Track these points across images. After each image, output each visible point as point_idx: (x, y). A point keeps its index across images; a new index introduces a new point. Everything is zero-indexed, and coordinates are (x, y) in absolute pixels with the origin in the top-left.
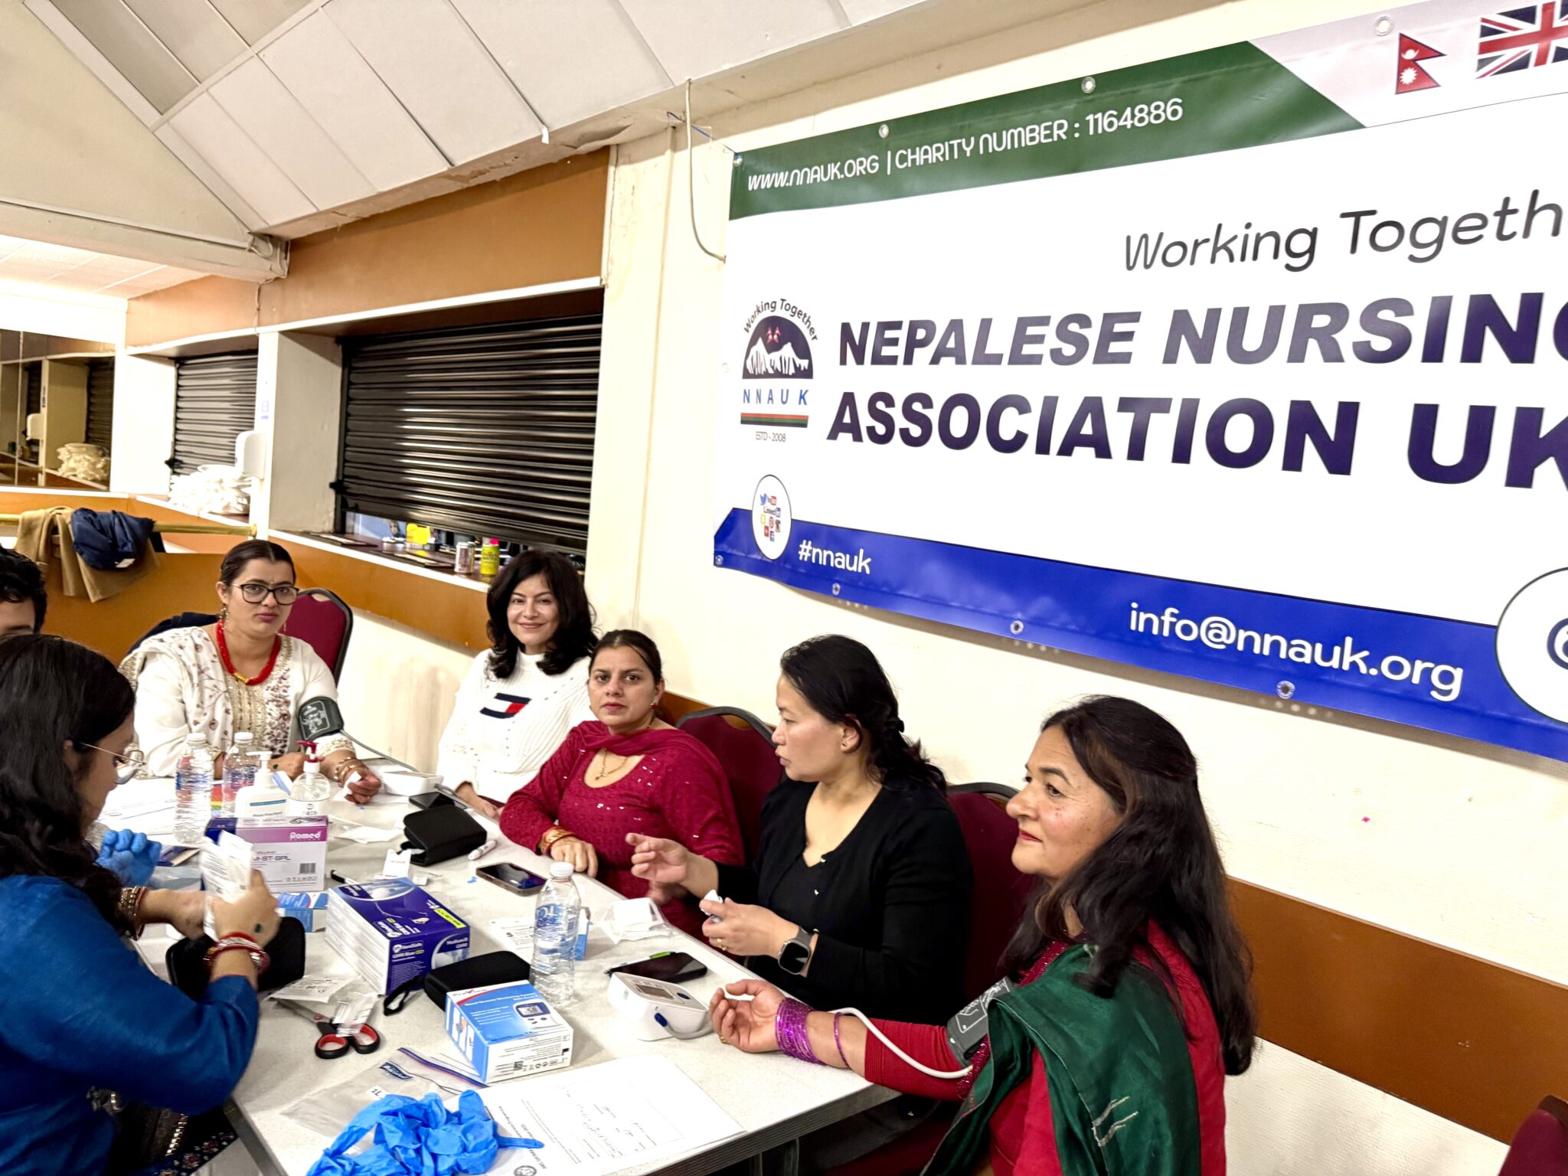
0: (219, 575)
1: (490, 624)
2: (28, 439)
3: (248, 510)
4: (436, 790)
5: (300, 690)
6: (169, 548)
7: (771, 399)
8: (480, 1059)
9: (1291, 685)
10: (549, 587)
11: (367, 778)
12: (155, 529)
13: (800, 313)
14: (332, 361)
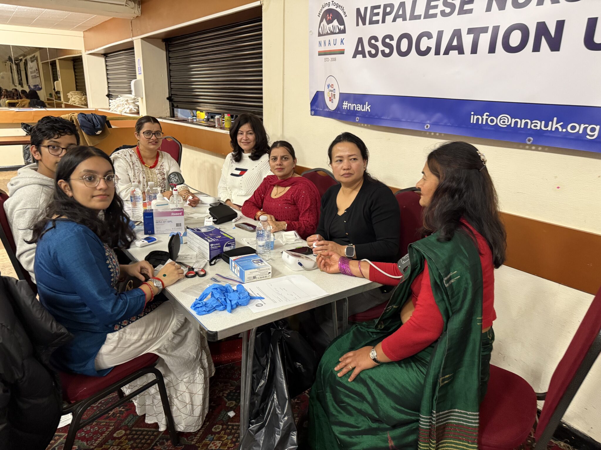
0: (135, 130)
1: (231, 142)
2: (56, 91)
3: (139, 111)
4: (218, 202)
5: (168, 170)
6: (113, 127)
7: (329, 44)
8: (242, 276)
9: (532, 139)
10: (251, 128)
11: (195, 198)
12: (107, 119)
13: (340, 6)
14: (162, 49)
